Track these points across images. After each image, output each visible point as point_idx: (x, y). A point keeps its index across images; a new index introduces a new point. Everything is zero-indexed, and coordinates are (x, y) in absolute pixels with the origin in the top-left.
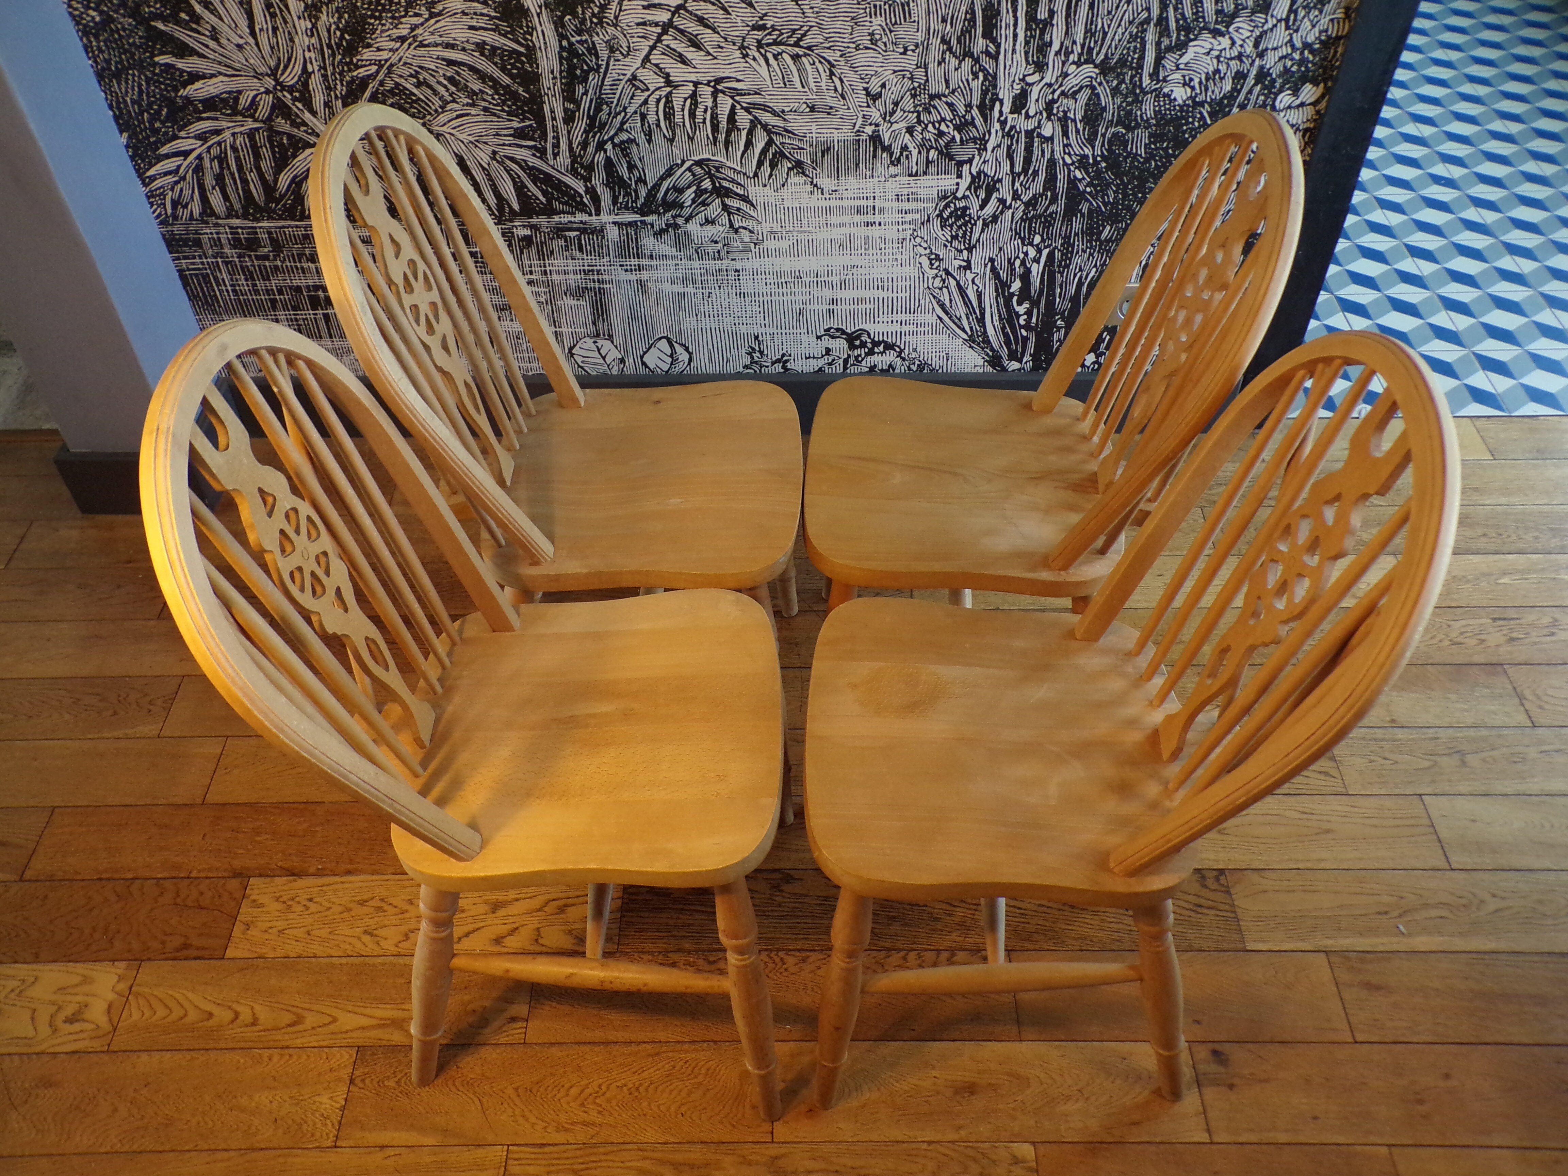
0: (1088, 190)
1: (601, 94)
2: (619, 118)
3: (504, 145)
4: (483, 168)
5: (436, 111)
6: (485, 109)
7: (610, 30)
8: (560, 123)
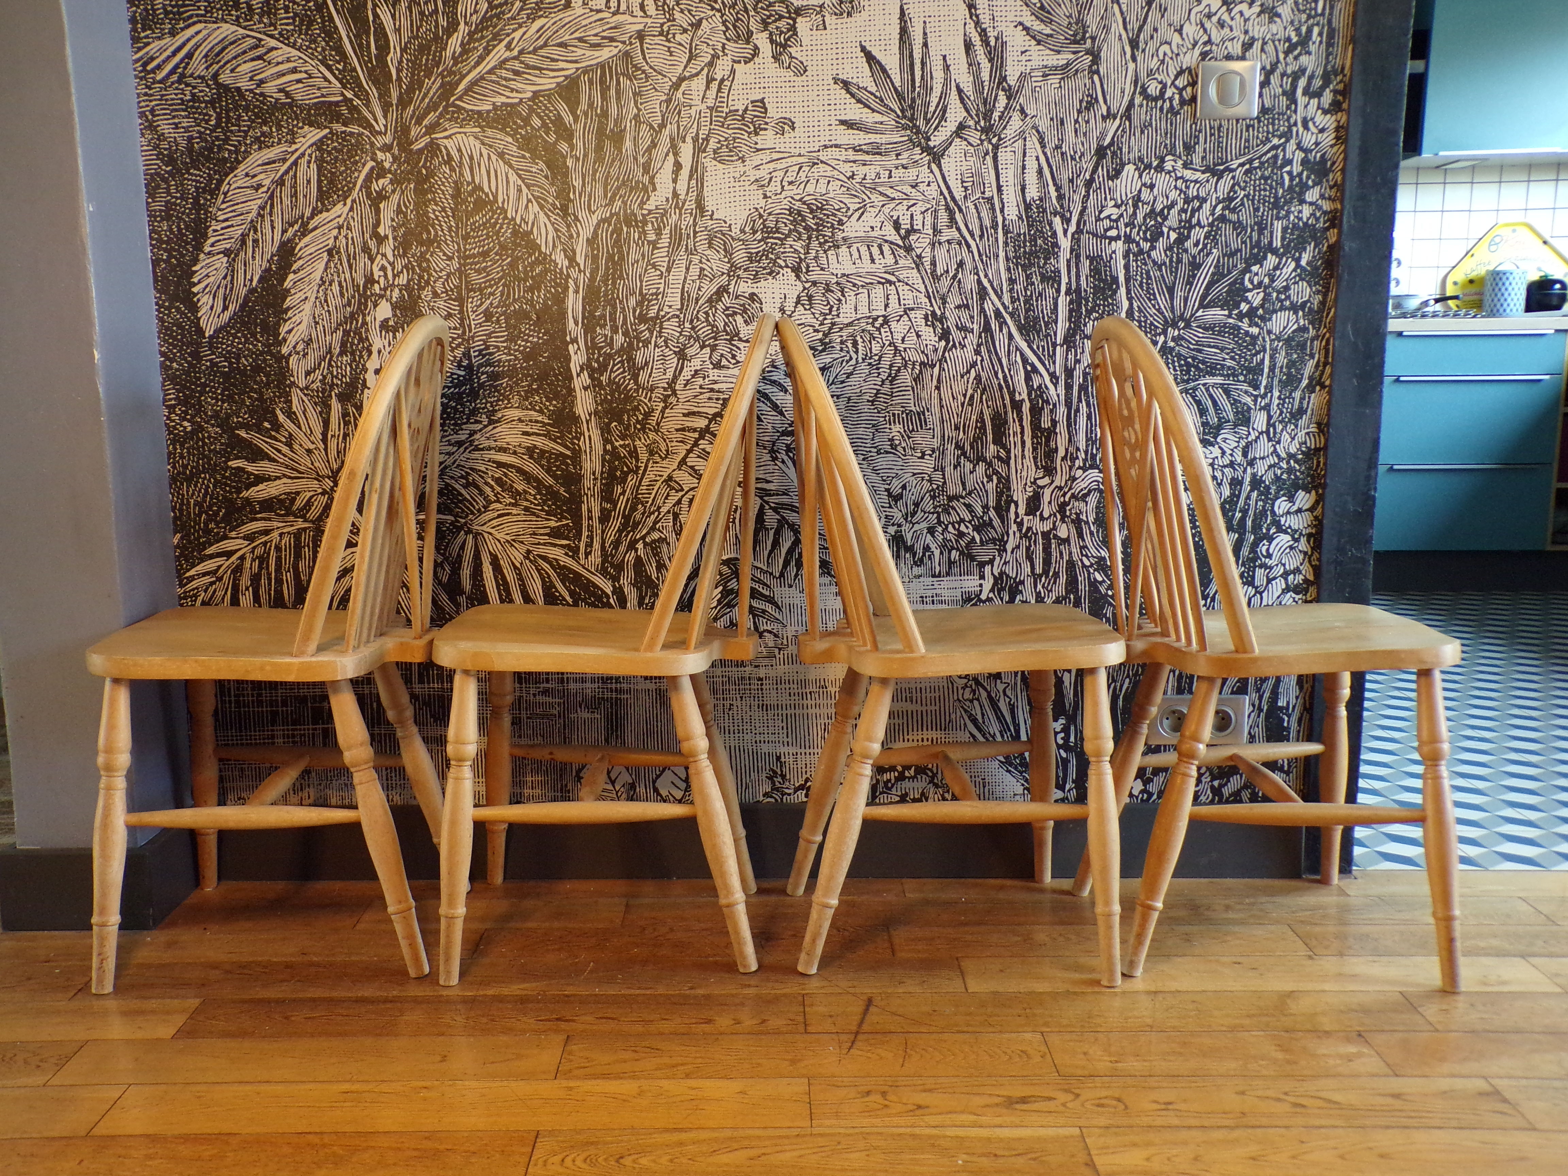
0: (1110, 593)
1: (637, 494)
2: (653, 517)
3: (539, 544)
4: (515, 567)
5: (479, 510)
6: (526, 509)
7: (652, 435)
8: (596, 523)
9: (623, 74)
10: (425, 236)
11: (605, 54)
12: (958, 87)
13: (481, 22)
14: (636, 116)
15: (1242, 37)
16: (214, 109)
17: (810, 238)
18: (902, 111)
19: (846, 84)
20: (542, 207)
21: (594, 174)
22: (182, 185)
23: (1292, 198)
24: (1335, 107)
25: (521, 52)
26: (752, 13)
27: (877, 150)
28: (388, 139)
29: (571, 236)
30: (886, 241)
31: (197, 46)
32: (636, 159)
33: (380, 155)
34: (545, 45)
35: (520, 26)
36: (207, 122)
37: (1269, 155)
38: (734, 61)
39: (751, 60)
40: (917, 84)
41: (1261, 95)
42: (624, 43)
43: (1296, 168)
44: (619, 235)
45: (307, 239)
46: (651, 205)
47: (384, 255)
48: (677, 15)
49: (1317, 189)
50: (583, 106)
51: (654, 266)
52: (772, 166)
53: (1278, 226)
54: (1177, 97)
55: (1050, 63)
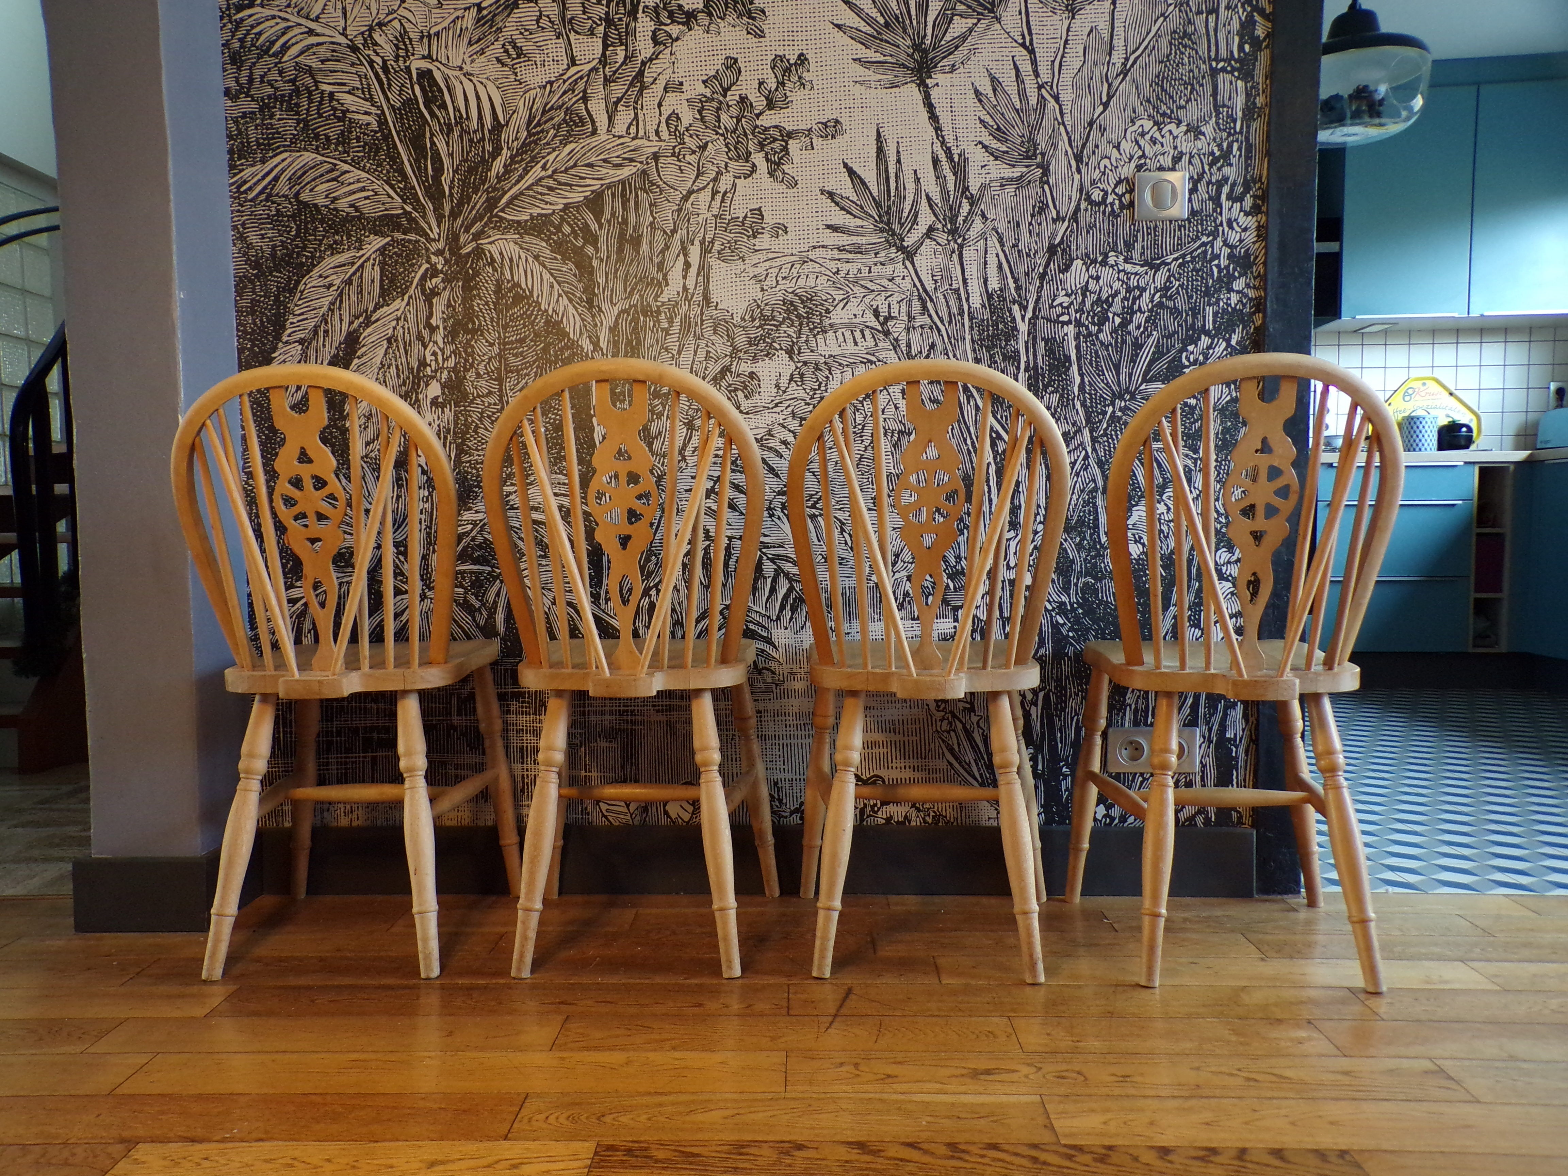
0: (1071, 634)
1: (651, 547)
9: (641, 189)
10: (470, 326)
11: (626, 172)
12: (927, 195)
13: (522, 147)
14: (652, 224)
15: (1172, 151)
16: (295, 221)
17: (801, 324)
18: (880, 216)
19: (831, 195)
20: (570, 300)
21: (616, 273)
22: (266, 285)
23: (1221, 287)
24: (1255, 210)
25: (554, 172)
26: (750, 137)
27: (858, 250)
28: (441, 245)
29: (596, 325)
30: (867, 327)
31: (283, 171)
32: (651, 259)
33: (434, 259)
34: (575, 165)
35: (554, 150)
36: (288, 233)
37: (1199, 251)
38: (735, 177)
39: (749, 176)
40: (892, 194)
41: (1190, 200)
42: (641, 163)
43: (1224, 262)
44: (637, 324)
45: (369, 330)
46: (664, 298)
47: (436, 342)
48: (687, 139)
49: (1243, 279)
50: (607, 215)
51: (667, 350)
52: (768, 264)
53: (1210, 311)
54: (1117, 202)
55: (1006, 176)
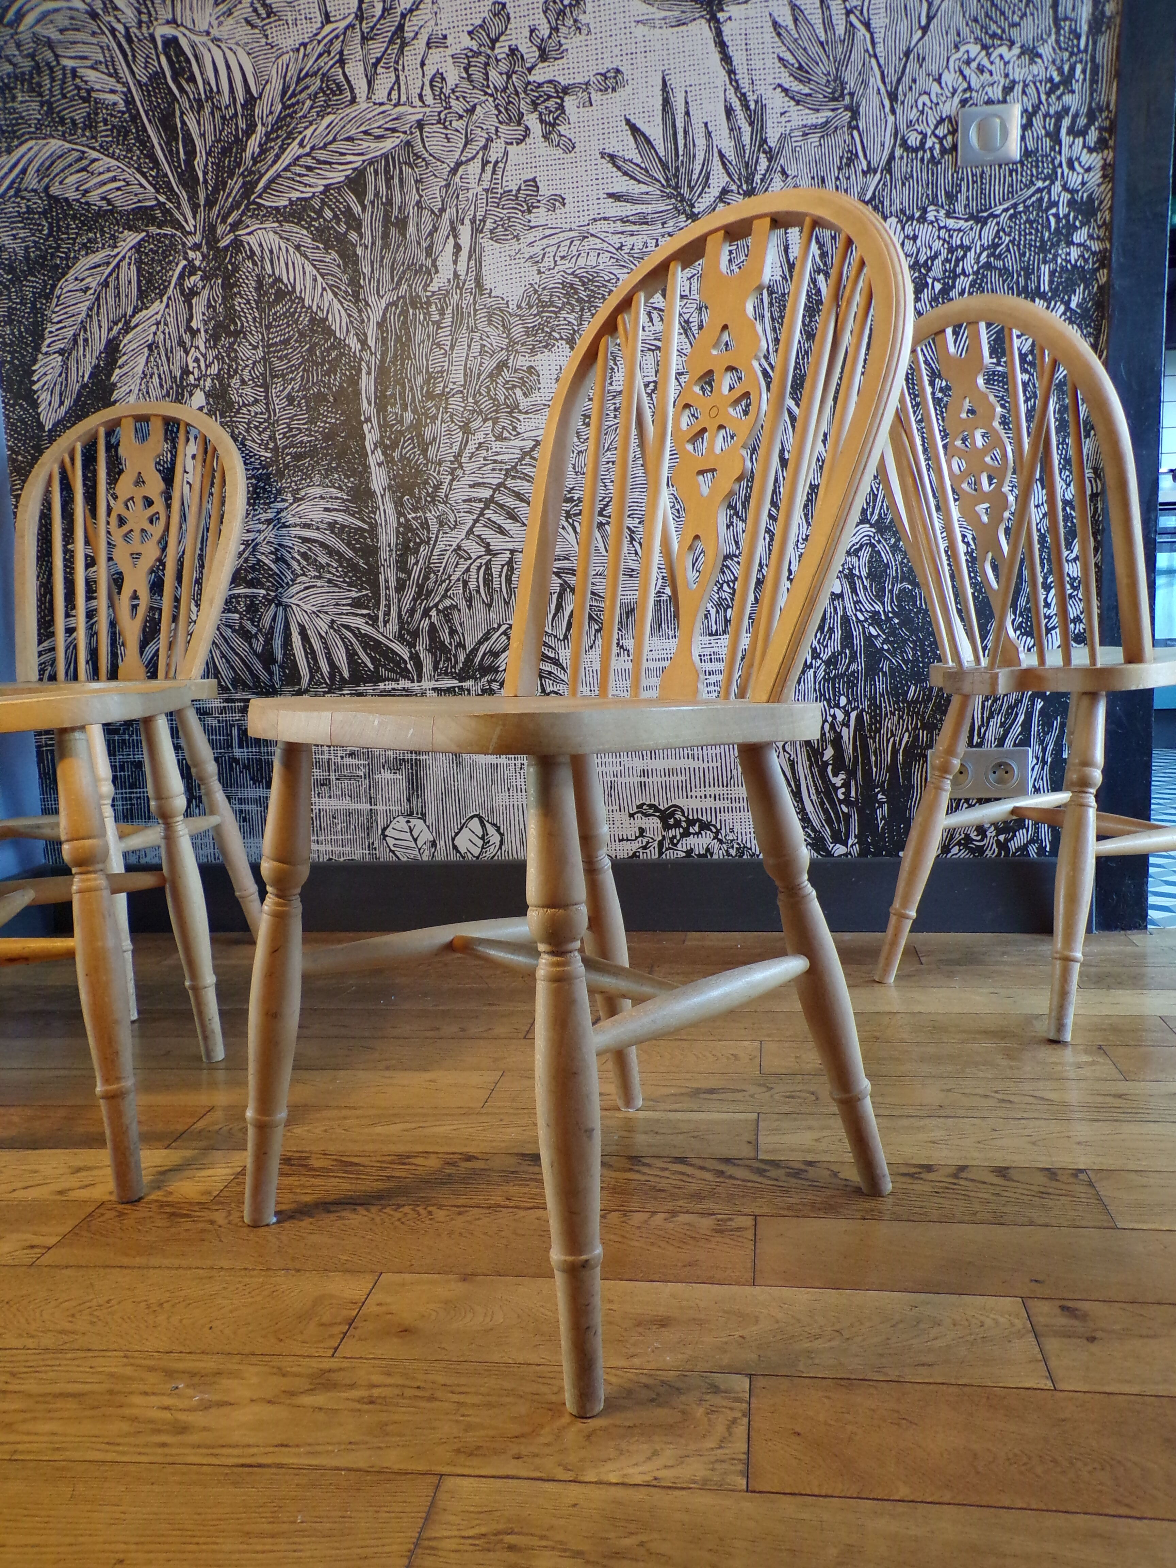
0: (885, 647)
1: (430, 563)
2: (444, 585)
3: (342, 614)
4: (321, 637)
5: (287, 583)
6: (330, 581)
7: (441, 507)
8: (392, 592)
9: (405, 163)
10: (232, 328)
11: (388, 145)
12: (720, 152)
13: (276, 123)
14: (418, 203)
15: (1002, 81)
16: (46, 219)
17: (582, 310)
18: (667, 180)
19: (612, 158)
20: (335, 295)
21: (381, 261)
22: (21, 291)
23: (1059, 241)
24: (1101, 145)
25: (313, 148)
26: (522, 96)
27: (643, 220)
28: (197, 238)
29: (363, 321)
30: (655, 308)
31: (30, 161)
32: (419, 243)
33: (191, 254)
34: (334, 140)
35: (311, 123)
36: (41, 231)
37: (1034, 199)
38: (507, 143)
39: (522, 141)
40: (681, 153)
41: (1023, 138)
42: (405, 133)
43: (1063, 210)
44: (406, 317)
45: (129, 337)
46: (434, 287)
47: (197, 348)
48: (453, 103)
49: (1085, 230)
50: (370, 196)
51: (439, 345)
52: (545, 241)
53: (1045, 270)
54: (937, 146)
55: (809, 122)
